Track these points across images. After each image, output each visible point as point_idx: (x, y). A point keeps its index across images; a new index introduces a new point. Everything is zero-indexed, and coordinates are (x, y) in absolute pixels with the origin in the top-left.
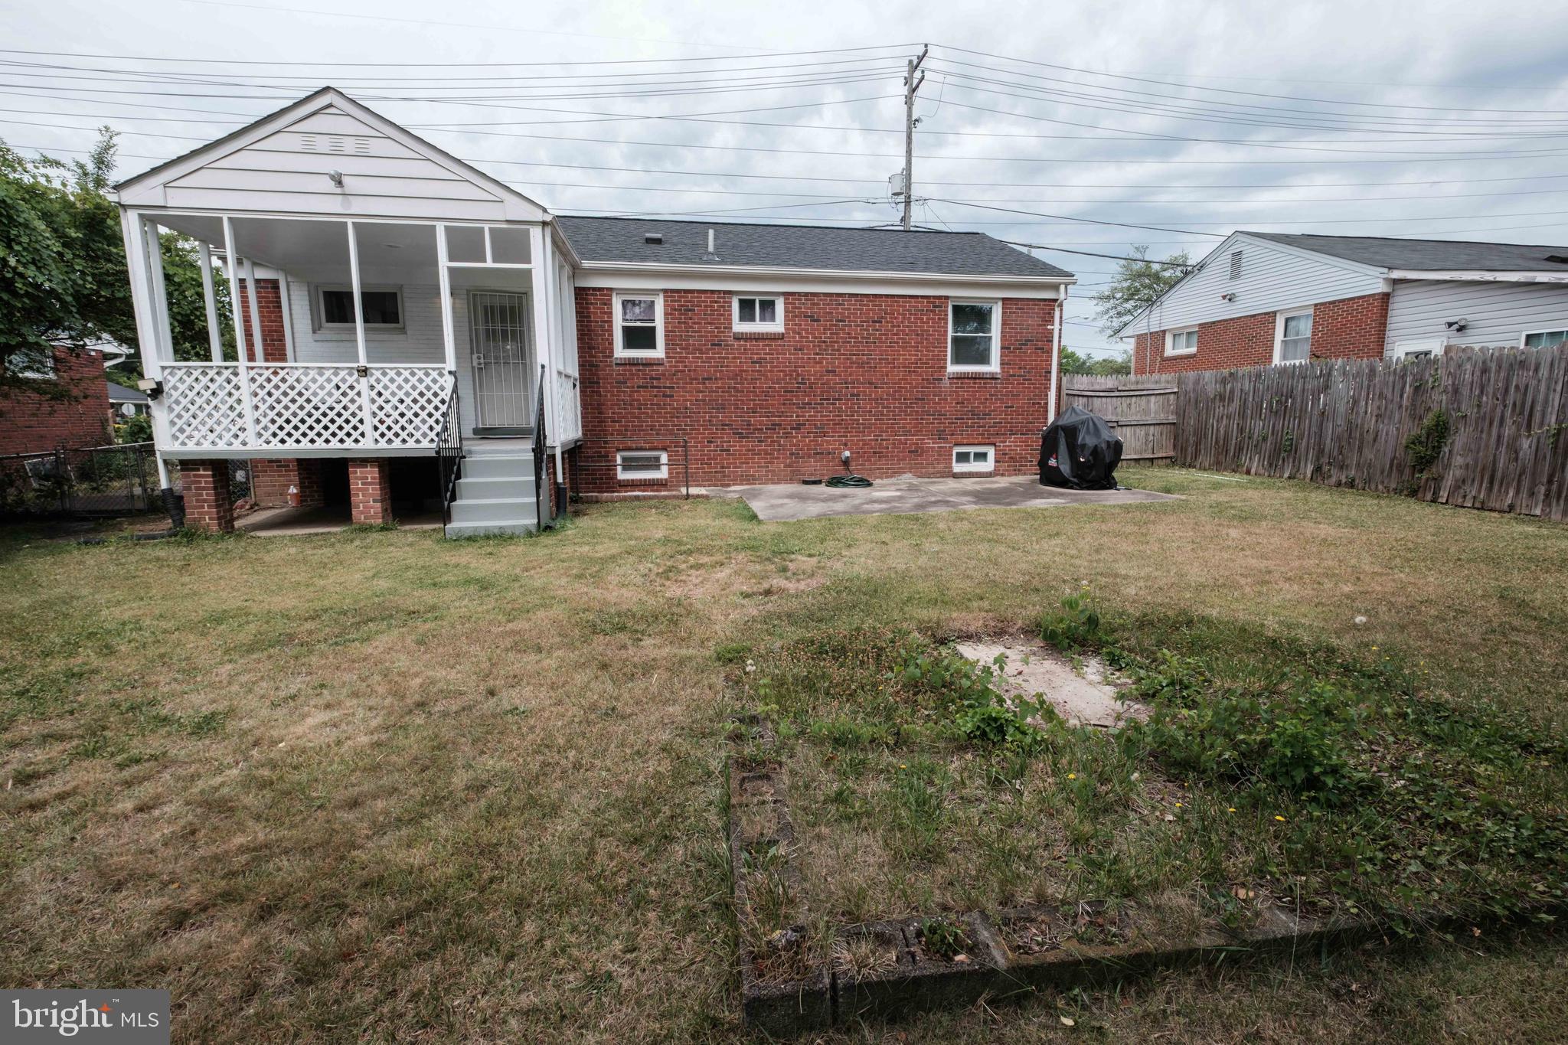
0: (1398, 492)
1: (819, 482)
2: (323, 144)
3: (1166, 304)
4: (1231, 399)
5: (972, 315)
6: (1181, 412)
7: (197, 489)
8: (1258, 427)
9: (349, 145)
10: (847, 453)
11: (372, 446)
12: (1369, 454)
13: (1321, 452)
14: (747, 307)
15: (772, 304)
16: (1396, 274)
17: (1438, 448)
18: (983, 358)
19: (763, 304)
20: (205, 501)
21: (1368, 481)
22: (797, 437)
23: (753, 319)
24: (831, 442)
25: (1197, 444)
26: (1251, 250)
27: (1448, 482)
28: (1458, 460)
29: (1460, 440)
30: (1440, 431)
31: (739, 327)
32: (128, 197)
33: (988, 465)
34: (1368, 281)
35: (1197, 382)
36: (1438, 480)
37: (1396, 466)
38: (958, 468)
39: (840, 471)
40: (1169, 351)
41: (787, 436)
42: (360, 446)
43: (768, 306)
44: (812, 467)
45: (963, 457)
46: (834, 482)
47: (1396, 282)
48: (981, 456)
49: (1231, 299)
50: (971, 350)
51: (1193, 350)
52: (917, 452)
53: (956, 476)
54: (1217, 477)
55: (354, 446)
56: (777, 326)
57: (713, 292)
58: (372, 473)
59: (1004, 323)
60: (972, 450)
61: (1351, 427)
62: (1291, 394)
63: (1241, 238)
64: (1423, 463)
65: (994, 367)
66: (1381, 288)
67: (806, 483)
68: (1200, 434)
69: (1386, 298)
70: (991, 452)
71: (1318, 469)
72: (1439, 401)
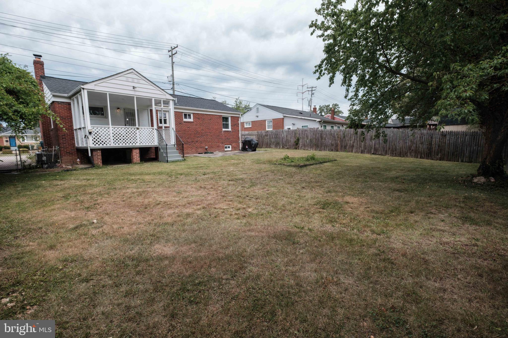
0: (294, 149)
1: (202, 153)
2: (130, 80)
3: (244, 117)
4: (268, 136)
5: (226, 119)
6: (259, 138)
7: (97, 156)
8: (273, 140)
9: (136, 81)
10: (207, 147)
11: (139, 145)
12: (290, 144)
13: (283, 144)
14: (185, 115)
15: (190, 115)
16: (284, 115)
17: (298, 142)
18: (228, 128)
19: (188, 115)
20: (99, 159)
21: (290, 148)
22: (197, 144)
23: (187, 118)
24: (203, 145)
25: (262, 144)
26: (261, 108)
27: (300, 147)
28: (301, 144)
29: (301, 141)
30: (298, 140)
31: (185, 120)
32: (85, 86)
33: (230, 149)
34: (279, 116)
35: (261, 133)
36: (299, 146)
37: (294, 145)
38: (226, 150)
39: (206, 151)
40: (245, 126)
41: (195, 143)
42: (136, 145)
43: (189, 115)
44: (200, 150)
45: (226, 147)
46: (205, 153)
47: (284, 116)
48: (229, 147)
49: (257, 117)
50: (226, 126)
51: (251, 126)
52: (218, 146)
53: (225, 151)
54: (266, 149)
55: (135, 145)
56: (192, 120)
57: (179, 112)
58: (138, 151)
59: (231, 121)
60: (228, 146)
61: (287, 140)
62: (278, 134)
63: (258, 105)
64: (297, 144)
65: (230, 129)
66: (282, 117)
67: (199, 153)
68: (263, 142)
69: (283, 118)
70: (230, 146)
71: (283, 147)
72: (298, 135)
